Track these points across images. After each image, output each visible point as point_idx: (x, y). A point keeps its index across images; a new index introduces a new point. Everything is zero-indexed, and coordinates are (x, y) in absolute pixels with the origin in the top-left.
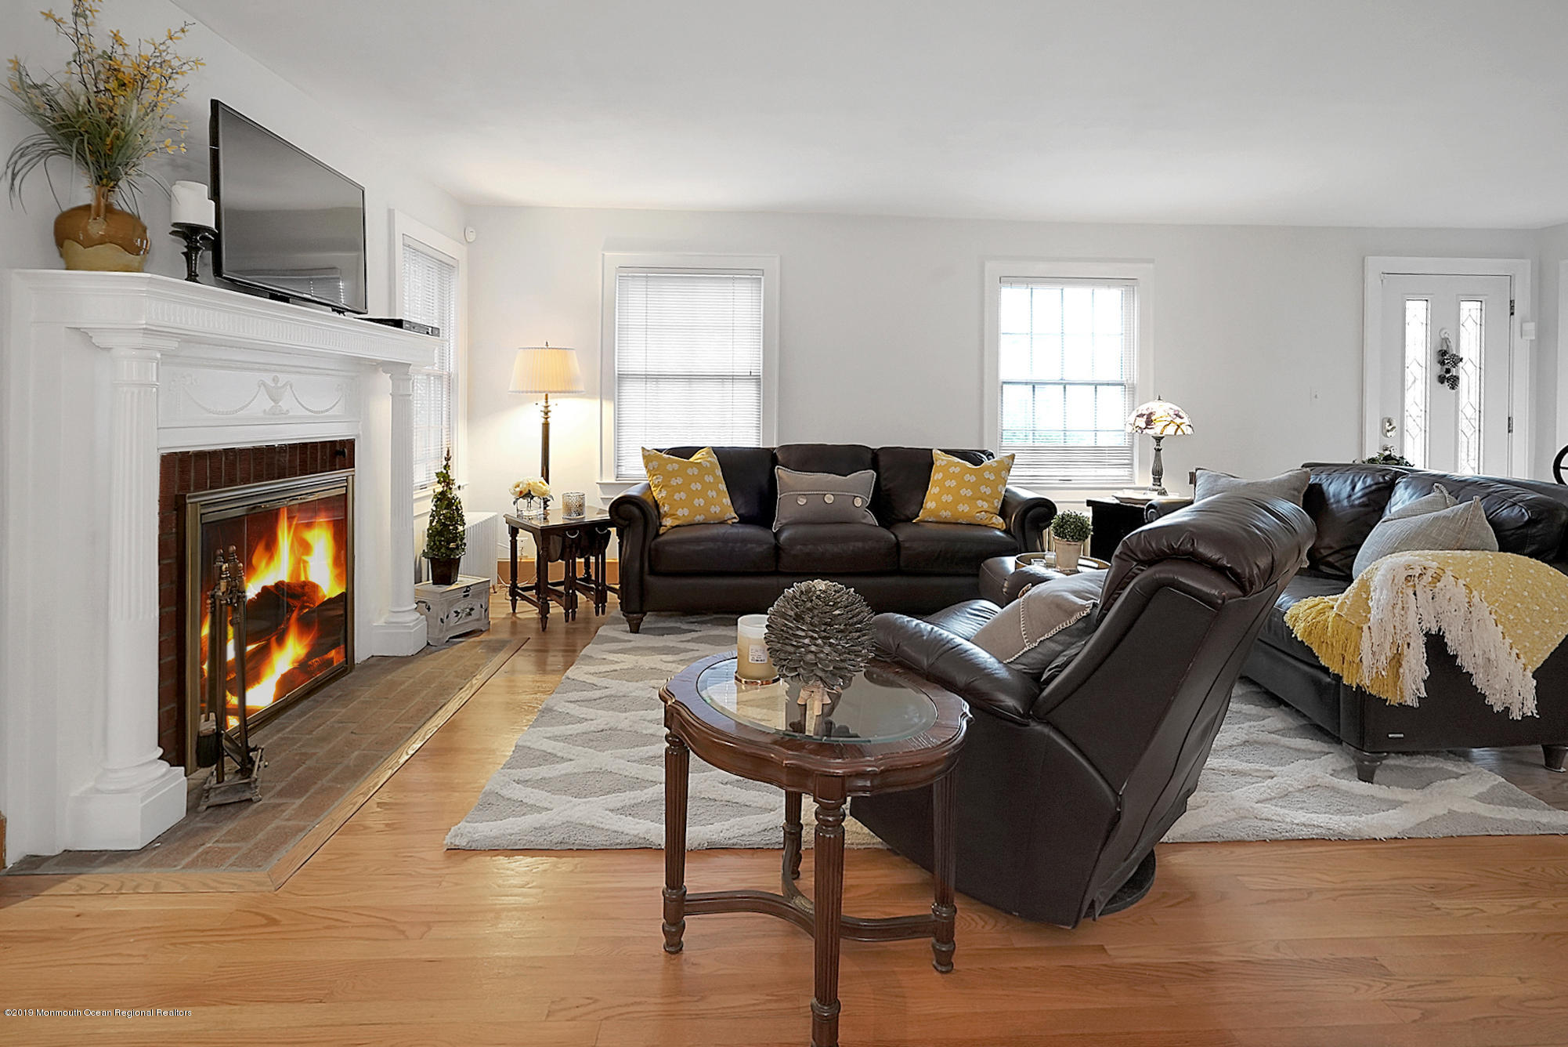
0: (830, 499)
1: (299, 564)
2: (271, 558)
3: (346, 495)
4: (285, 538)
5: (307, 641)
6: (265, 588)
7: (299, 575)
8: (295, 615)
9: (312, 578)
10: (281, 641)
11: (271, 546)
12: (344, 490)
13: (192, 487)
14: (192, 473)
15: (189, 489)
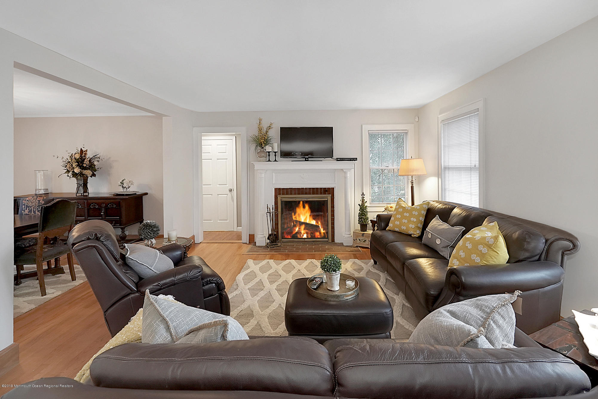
0: (430, 236)
12: (327, 200)
13: (281, 194)
14: (281, 192)
15: (280, 194)
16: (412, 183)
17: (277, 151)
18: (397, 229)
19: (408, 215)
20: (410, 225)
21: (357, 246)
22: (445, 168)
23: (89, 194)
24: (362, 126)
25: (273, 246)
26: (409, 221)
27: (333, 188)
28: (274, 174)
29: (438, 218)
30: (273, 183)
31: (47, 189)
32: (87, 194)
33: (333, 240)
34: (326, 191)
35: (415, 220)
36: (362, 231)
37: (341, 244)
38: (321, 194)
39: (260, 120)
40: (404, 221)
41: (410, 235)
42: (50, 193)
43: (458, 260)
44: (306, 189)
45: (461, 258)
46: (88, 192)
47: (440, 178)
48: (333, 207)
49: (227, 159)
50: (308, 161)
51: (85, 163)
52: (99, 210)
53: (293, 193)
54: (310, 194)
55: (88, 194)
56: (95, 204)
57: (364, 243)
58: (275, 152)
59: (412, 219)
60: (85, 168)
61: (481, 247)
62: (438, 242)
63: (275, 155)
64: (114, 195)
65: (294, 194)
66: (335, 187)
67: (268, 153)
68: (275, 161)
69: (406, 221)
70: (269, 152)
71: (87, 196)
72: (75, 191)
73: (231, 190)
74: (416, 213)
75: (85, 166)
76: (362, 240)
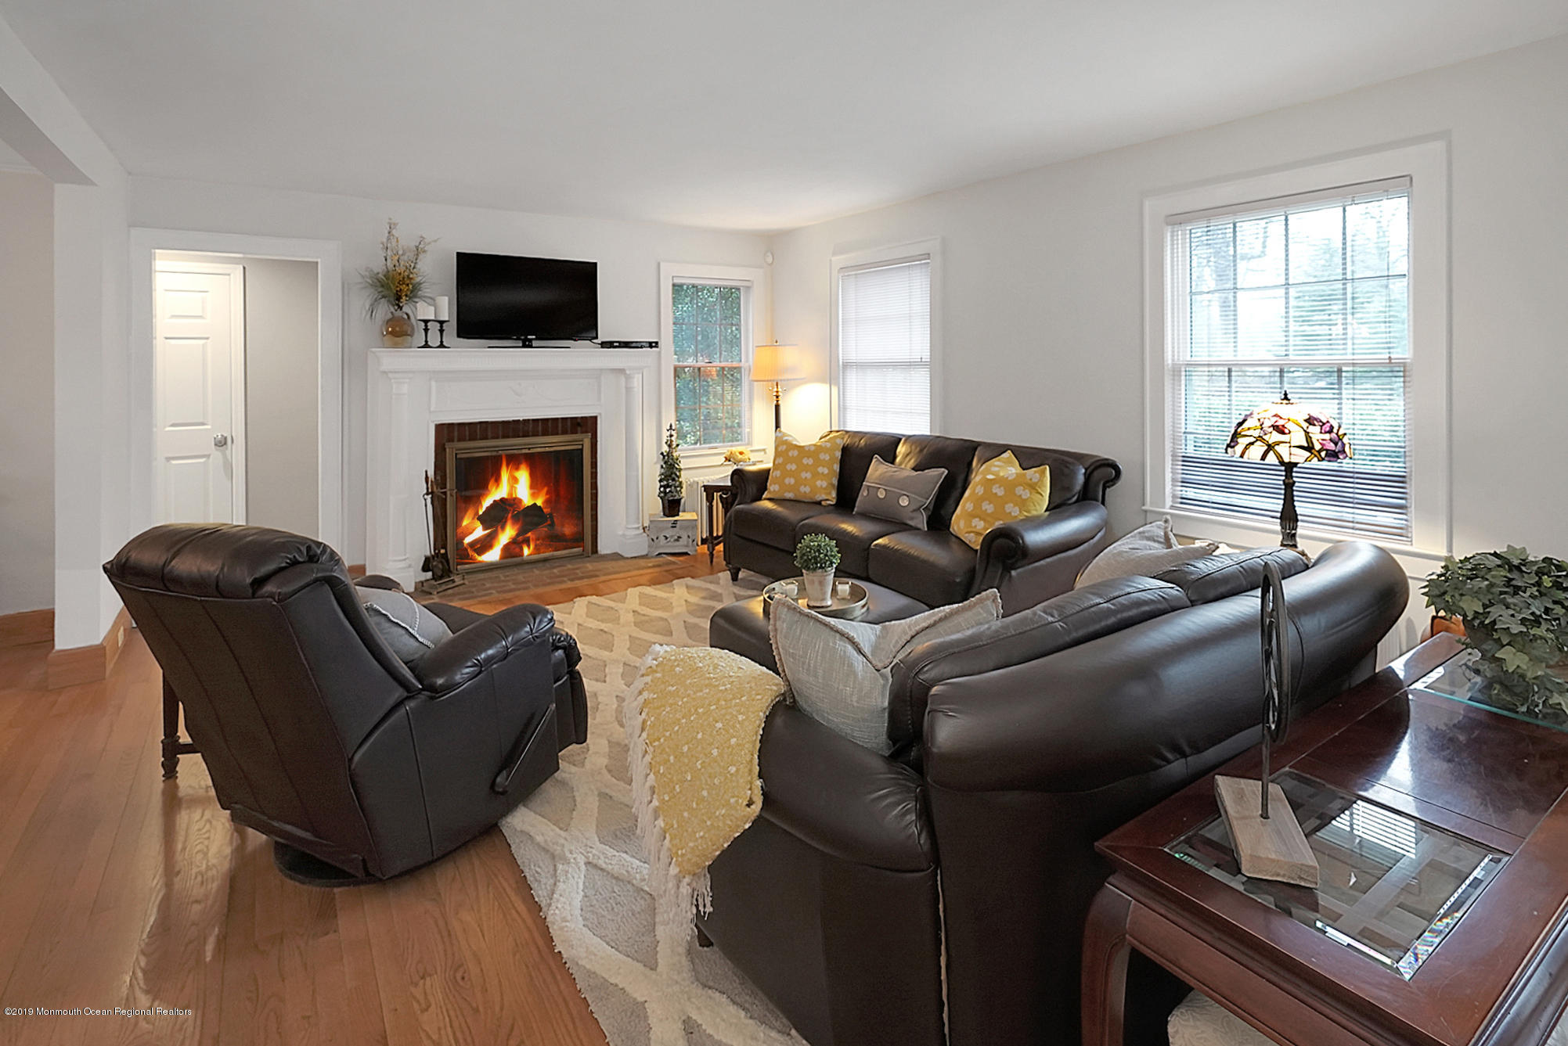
0: (882, 494)
1: (512, 488)
2: (498, 486)
3: (582, 450)
4: (505, 475)
5: (517, 527)
6: (495, 501)
7: (512, 495)
8: (510, 515)
9: (518, 496)
10: (503, 528)
11: (498, 480)
12: (580, 447)
13: (456, 439)
14: (456, 434)
15: (453, 441)
16: (777, 397)
17: (447, 319)
18: (789, 495)
19: (810, 461)
20: (819, 483)
21: (659, 554)
22: (846, 365)
24: (659, 264)
25: (444, 587)
26: (816, 475)
27: (596, 418)
28: (433, 383)
29: (878, 460)
30: (432, 409)
33: (595, 550)
34: (579, 424)
35: (826, 471)
36: (668, 517)
37: (617, 557)
38: (564, 432)
39: (392, 226)
40: (804, 475)
41: (819, 503)
43: (981, 519)
44: (526, 421)
45: (988, 515)
47: (835, 385)
48: (594, 465)
49: (207, 338)
50: (531, 347)
53: (490, 435)
54: (535, 434)
57: (677, 543)
58: (442, 323)
59: (820, 470)
61: (1019, 490)
62: (904, 502)
63: (441, 331)
65: (493, 438)
66: (600, 414)
67: (423, 324)
68: (442, 346)
69: (809, 475)
70: (426, 322)
73: (222, 443)
74: (827, 457)
76: (672, 537)
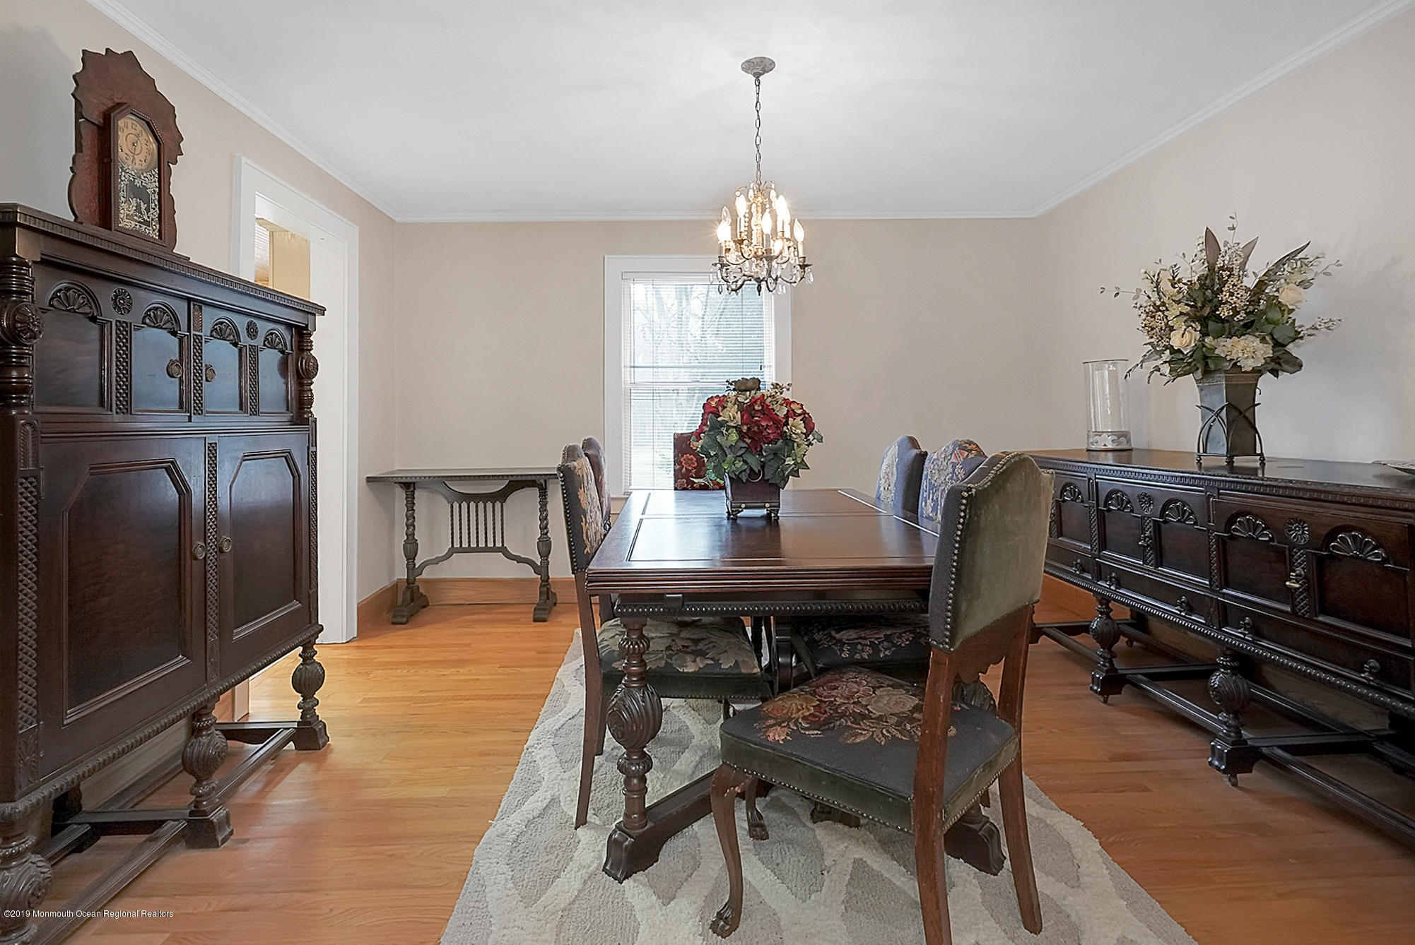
23: (1263, 464)
31: (1124, 435)
32: (1253, 462)
42: (1136, 449)
46: (1261, 455)
51: (1227, 302)
52: (1281, 557)
55: (1258, 465)
56: (1256, 517)
60: (1229, 329)
64: (1399, 480)
71: (1254, 471)
72: (1190, 443)
75: (1224, 312)
